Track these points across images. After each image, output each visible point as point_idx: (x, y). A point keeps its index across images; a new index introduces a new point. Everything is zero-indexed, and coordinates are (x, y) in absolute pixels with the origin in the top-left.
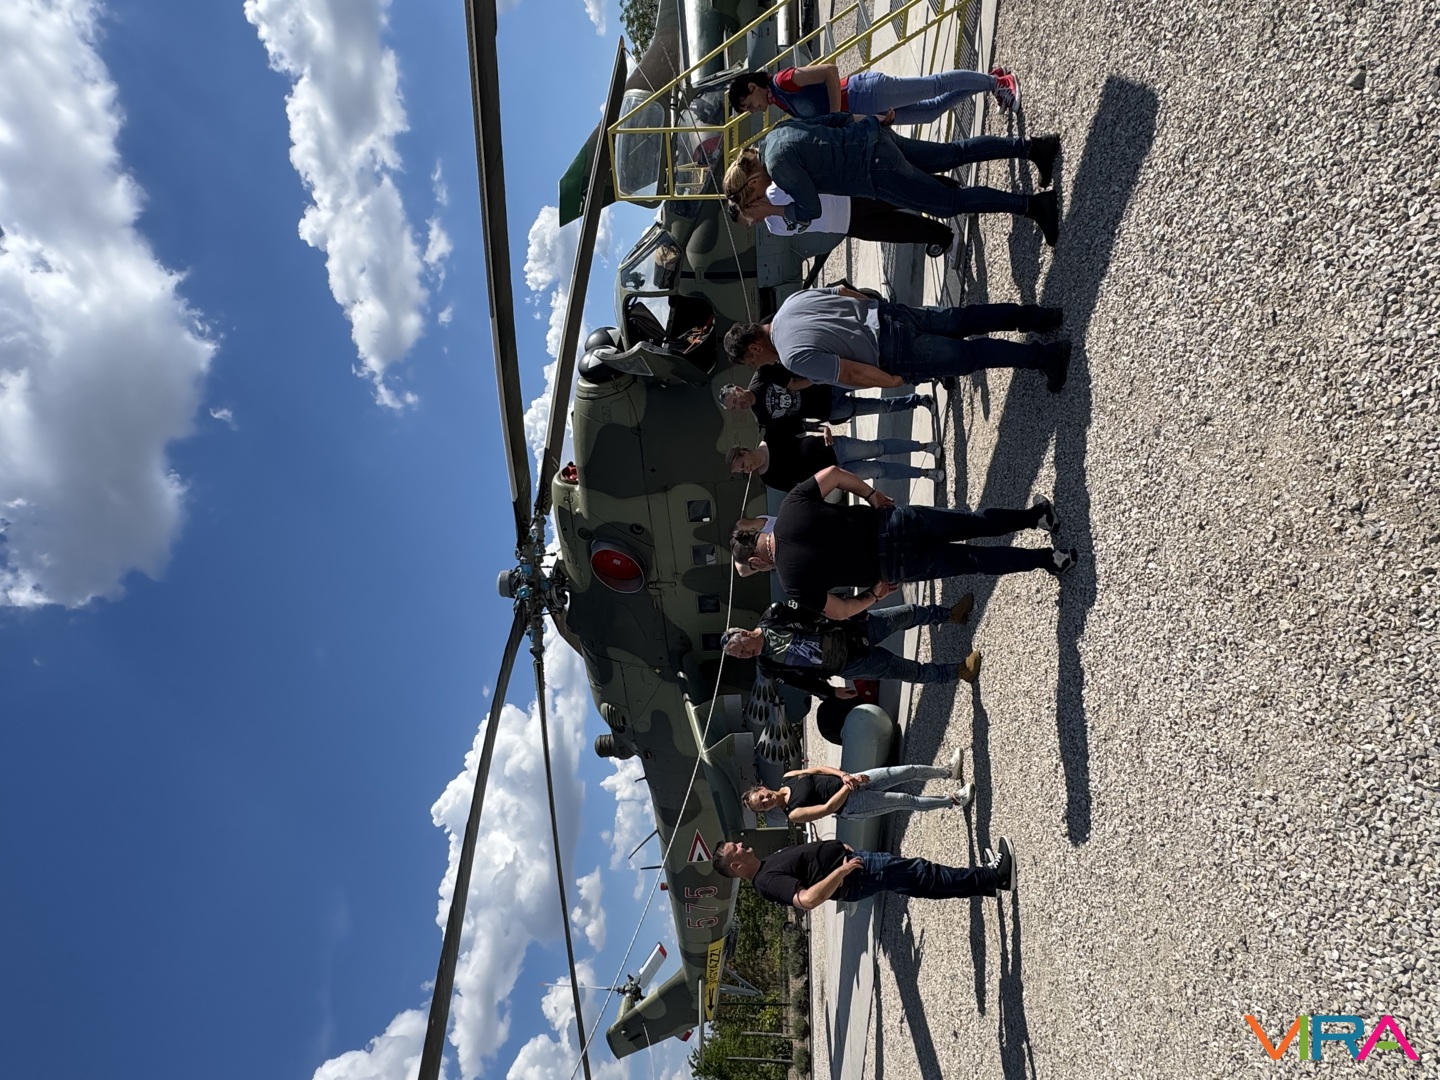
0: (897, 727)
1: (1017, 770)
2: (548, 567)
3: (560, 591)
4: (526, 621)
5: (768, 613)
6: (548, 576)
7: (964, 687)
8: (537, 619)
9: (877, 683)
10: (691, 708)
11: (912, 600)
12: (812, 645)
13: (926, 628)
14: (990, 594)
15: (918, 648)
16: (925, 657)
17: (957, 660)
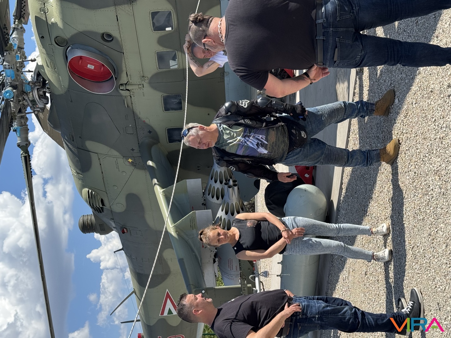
0: (330, 203)
1: (426, 235)
2: (29, 71)
3: (41, 93)
4: (12, 119)
5: (223, 110)
6: (29, 79)
7: (385, 168)
8: (22, 117)
9: (315, 168)
10: (159, 191)
11: (344, 97)
12: (260, 138)
13: (355, 121)
14: (409, 89)
15: (348, 137)
16: (354, 145)
17: (380, 146)
